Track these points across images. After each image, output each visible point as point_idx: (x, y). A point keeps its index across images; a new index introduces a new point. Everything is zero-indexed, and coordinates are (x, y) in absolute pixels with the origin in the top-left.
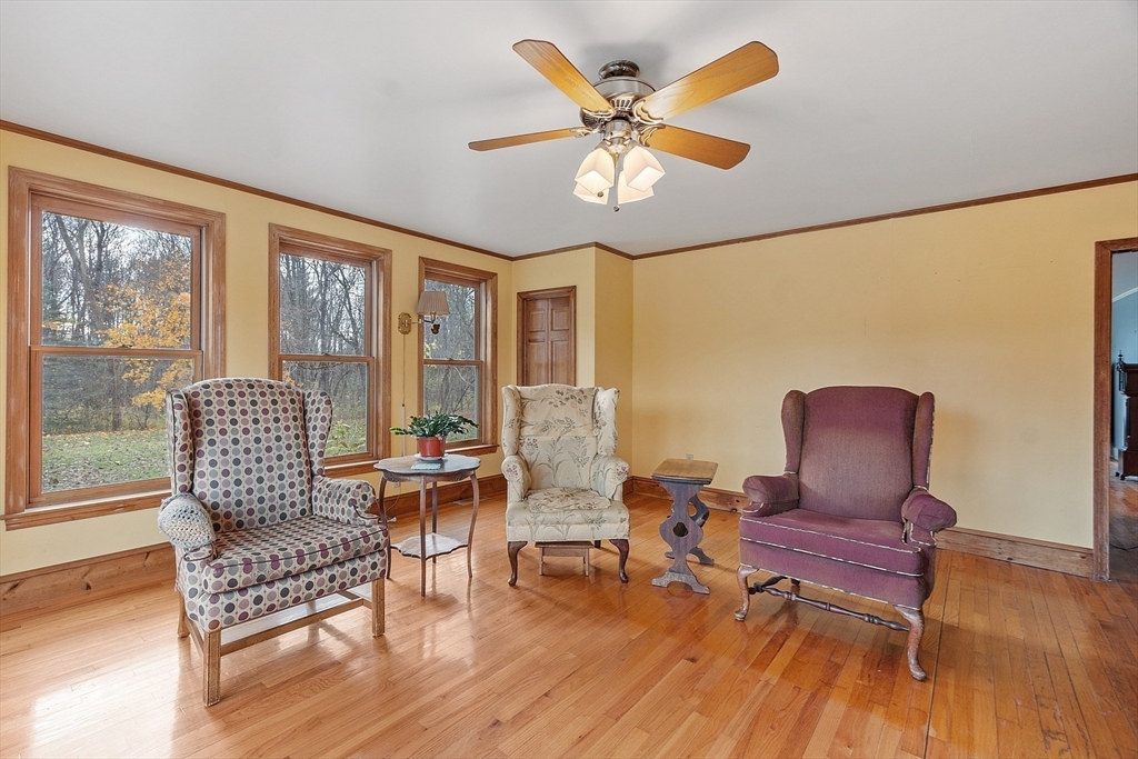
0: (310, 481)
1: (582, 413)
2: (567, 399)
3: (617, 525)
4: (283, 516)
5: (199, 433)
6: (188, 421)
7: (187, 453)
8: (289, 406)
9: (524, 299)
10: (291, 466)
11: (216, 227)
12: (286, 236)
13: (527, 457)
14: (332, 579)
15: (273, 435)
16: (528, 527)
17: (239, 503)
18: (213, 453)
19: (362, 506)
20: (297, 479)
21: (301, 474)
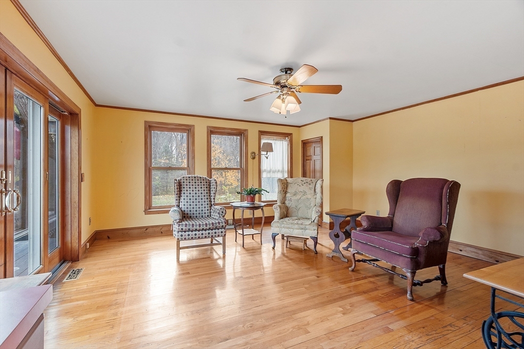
0: (210, 207)
1: (310, 188)
2: (305, 183)
3: (312, 231)
4: (202, 216)
5: (181, 191)
6: (178, 187)
7: (178, 195)
8: (205, 184)
9: (304, 143)
10: (205, 202)
11: (192, 130)
12: (212, 129)
13: (288, 205)
14: (209, 233)
15: (200, 192)
16: (278, 228)
17: (190, 211)
18: (184, 196)
19: (222, 215)
20: (206, 206)
21: (208, 204)
